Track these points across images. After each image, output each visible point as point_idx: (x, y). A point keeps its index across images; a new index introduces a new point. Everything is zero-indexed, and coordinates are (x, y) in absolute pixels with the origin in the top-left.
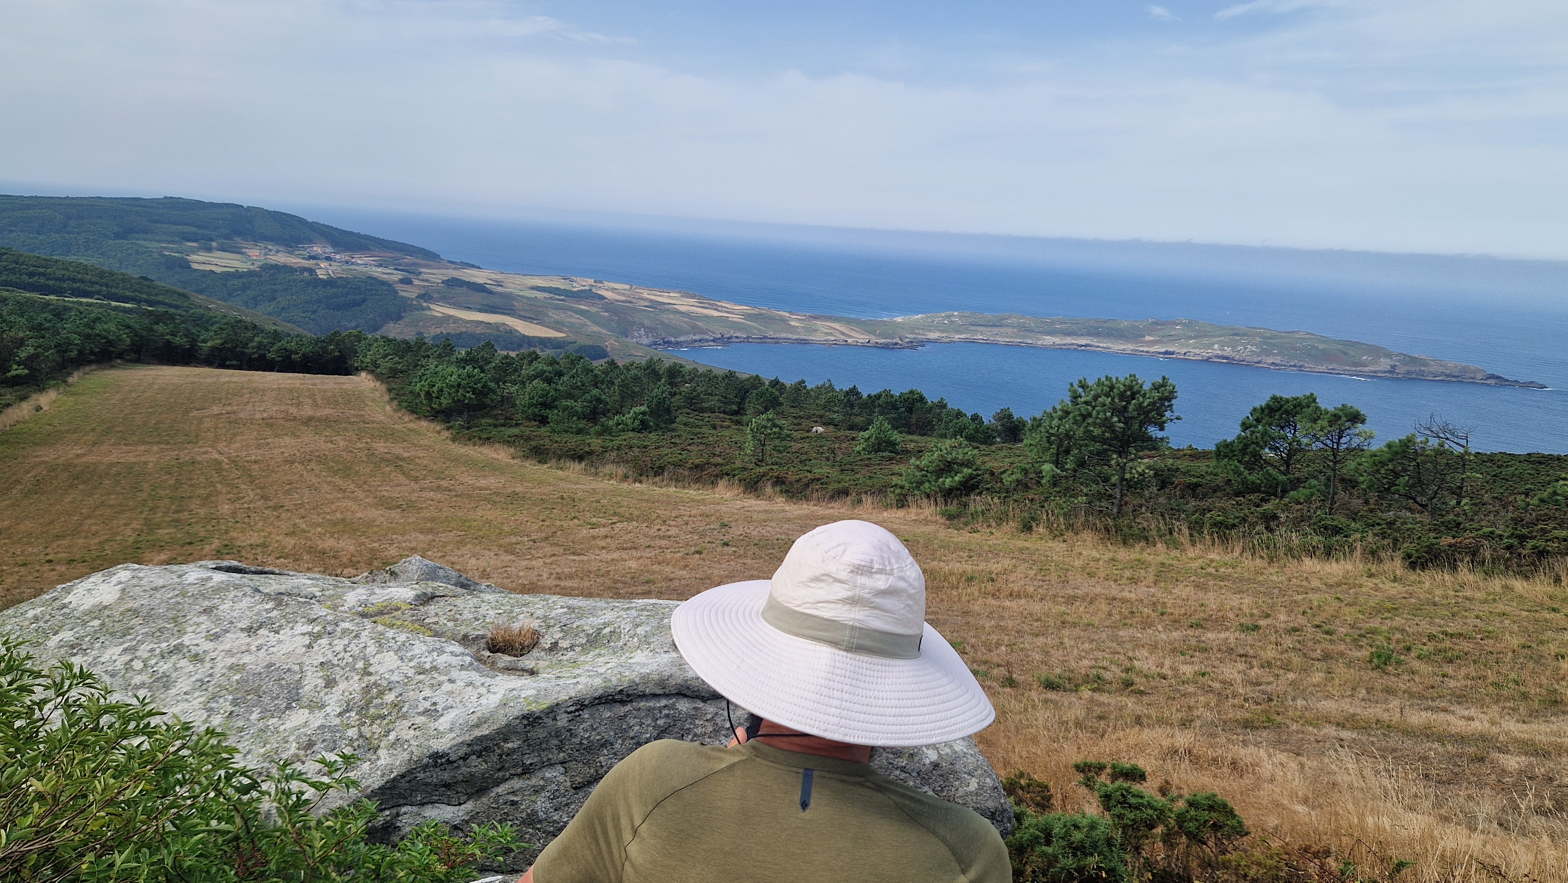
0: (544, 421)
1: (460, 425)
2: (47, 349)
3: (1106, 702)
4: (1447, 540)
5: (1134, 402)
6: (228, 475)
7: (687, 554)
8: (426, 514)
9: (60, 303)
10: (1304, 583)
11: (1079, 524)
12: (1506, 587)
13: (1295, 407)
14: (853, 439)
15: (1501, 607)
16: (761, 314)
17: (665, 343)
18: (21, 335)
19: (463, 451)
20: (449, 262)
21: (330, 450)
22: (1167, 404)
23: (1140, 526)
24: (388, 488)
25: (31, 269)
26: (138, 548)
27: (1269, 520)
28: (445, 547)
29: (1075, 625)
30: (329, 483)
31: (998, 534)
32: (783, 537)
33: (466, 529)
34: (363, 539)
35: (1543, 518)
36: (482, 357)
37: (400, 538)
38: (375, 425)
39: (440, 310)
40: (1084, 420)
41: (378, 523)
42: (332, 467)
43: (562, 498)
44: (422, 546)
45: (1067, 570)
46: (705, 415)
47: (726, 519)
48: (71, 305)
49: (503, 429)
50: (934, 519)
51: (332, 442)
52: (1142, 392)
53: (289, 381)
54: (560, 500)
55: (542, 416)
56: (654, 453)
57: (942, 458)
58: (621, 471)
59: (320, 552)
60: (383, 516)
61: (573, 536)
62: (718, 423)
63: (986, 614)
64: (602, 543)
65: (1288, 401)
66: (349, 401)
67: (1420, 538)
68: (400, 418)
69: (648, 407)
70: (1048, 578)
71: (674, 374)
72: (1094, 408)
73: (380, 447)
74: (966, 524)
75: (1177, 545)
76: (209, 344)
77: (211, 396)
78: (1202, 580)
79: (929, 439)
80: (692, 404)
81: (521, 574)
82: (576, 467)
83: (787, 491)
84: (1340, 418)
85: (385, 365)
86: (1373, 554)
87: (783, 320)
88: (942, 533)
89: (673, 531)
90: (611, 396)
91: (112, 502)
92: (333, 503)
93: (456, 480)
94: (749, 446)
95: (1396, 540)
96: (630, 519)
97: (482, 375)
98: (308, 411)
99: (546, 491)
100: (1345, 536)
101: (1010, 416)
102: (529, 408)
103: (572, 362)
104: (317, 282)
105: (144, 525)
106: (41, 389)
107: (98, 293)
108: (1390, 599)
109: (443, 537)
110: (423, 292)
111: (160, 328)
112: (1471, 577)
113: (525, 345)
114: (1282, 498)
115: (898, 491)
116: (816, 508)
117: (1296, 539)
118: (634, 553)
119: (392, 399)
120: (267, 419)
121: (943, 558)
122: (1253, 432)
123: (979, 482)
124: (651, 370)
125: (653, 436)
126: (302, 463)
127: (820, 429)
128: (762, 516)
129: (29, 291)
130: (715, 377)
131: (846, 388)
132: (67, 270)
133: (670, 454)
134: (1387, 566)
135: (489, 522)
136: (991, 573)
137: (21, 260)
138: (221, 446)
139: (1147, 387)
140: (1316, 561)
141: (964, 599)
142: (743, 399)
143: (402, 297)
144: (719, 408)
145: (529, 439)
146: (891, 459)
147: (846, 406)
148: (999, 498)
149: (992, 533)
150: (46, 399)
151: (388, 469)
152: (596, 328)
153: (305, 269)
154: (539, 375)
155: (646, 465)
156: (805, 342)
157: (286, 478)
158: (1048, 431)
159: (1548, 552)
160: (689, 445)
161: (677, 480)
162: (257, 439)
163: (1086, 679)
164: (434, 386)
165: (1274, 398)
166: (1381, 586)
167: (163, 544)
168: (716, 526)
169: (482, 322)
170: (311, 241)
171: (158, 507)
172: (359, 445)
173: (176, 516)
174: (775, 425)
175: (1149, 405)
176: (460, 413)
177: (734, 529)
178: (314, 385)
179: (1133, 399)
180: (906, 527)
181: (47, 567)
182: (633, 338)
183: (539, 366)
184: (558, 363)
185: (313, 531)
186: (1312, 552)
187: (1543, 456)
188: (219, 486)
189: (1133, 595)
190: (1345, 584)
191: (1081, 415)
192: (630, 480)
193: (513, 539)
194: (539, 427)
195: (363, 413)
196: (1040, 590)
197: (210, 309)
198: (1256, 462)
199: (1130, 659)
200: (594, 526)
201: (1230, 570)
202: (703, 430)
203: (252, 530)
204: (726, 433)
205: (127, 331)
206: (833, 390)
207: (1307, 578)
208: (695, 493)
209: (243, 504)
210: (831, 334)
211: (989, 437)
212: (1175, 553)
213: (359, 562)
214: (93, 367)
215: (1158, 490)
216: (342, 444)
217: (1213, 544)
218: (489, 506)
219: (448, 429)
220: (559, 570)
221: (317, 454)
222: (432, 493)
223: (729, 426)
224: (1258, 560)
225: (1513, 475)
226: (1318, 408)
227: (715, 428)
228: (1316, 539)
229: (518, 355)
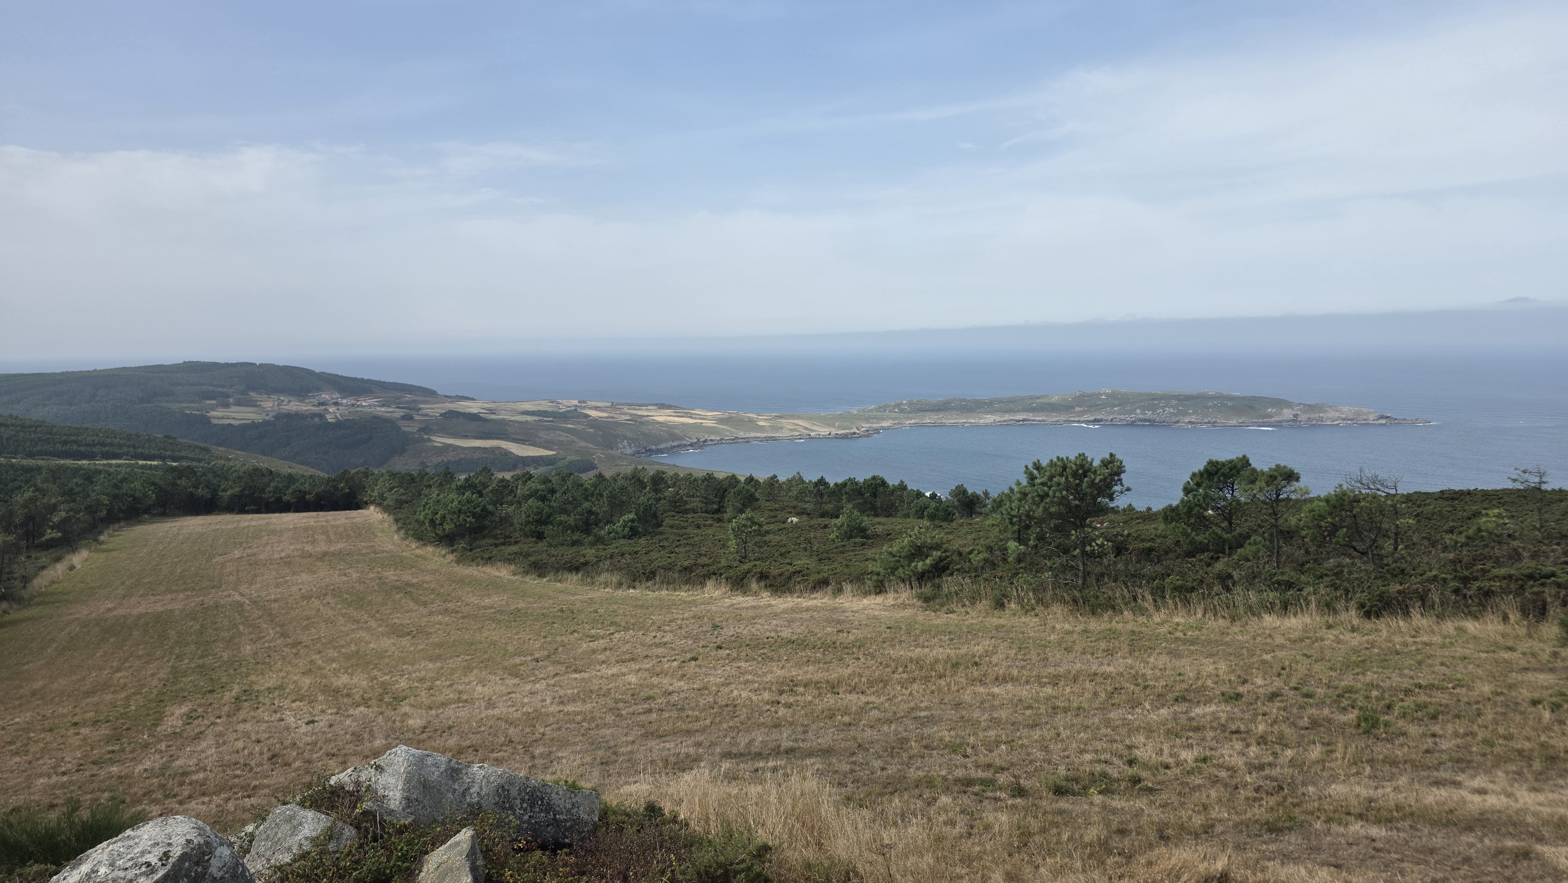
0: (540, 536)
1: (463, 548)
2: (79, 512)
3: (1119, 807)
4: (1395, 587)
5: (1086, 479)
6: (250, 616)
7: (684, 662)
8: (435, 639)
9: (91, 467)
10: (1269, 640)
11: (1048, 597)
12: (1460, 629)
13: (1231, 469)
14: (826, 526)
15: (1459, 651)
16: (731, 418)
17: (647, 451)
18: (53, 501)
19: (467, 572)
20: (446, 396)
21: (344, 583)
22: (1116, 478)
23: (1106, 596)
24: (399, 615)
25: (64, 438)
26: (161, 701)
27: (1225, 580)
28: (452, 674)
29: (1066, 710)
30: (344, 615)
31: (973, 614)
32: (773, 634)
33: (472, 652)
34: (375, 672)
35: (1479, 558)
36: (480, 482)
37: (410, 668)
38: (385, 554)
39: (440, 440)
40: (1042, 501)
41: (389, 653)
42: (347, 599)
43: (562, 611)
44: (430, 675)
45: (1046, 647)
46: (689, 516)
47: (718, 619)
48: (101, 468)
49: (503, 547)
50: (911, 602)
51: (345, 575)
52: (1093, 470)
53: (304, 521)
54: (559, 614)
55: (538, 532)
56: (645, 558)
57: (913, 544)
58: (615, 579)
59: (334, 691)
60: (394, 644)
61: (574, 652)
62: (701, 522)
63: (978, 704)
64: (601, 657)
65: (1223, 464)
66: (360, 535)
67: (1369, 587)
68: (407, 546)
69: (636, 514)
70: (1028, 657)
71: (658, 481)
72: (1050, 487)
73: (390, 575)
74: (942, 605)
75: (1143, 611)
76: (229, 493)
77: (232, 541)
78: (1173, 646)
79: (894, 520)
80: (676, 507)
81: (526, 700)
82: (574, 578)
83: (771, 586)
84: (1276, 478)
85: (390, 500)
86: (1329, 607)
87: (751, 421)
88: (921, 617)
89: (668, 638)
90: (601, 507)
91: (140, 653)
92: (348, 635)
93: (462, 601)
94: (732, 543)
95: (1347, 591)
96: (626, 629)
97: (480, 499)
98: (322, 547)
99: (546, 605)
100: (1299, 590)
101: (965, 492)
102: (526, 526)
103: (564, 479)
104: (328, 426)
105: (170, 673)
106: (74, 550)
107: (127, 454)
108: (1355, 651)
109: (451, 664)
110: (423, 426)
111: (183, 482)
112: (1424, 622)
113: (520, 465)
114: (1230, 556)
115: (875, 578)
116: (800, 600)
117: (1253, 597)
118: (634, 666)
119: (399, 529)
120: (285, 557)
121: (926, 644)
122: (1195, 496)
123: (949, 564)
124: (637, 480)
125: (643, 541)
126: (318, 597)
127: (795, 519)
128: (751, 613)
129: (63, 458)
130: (695, 480)
131: (815, 479)
132: (97, 435)
133: (659, 558)
134: (1343, 616)
135: (494, 643)
136: (974, 656)
137: (54, 431)
138: (243, 588)
139: (1096, 463)
140: (1275, 617)
141: (954, 688)
142: (723, 497)
143: (405, 432)
144: (701, 508)
145: (528, 555)
146: (863, 544)
147: (816, 496)
148: (970, 577)
149: (967, 613)
150: (79, 558)
151: (398, 596)
152: (583, 444)
153: (314, 415)
154: (534, 494)
155: (638, 572)
156: (774, 439)
157: (304, 614)
158: (1009, 513)
159: (1493, 592)
160: (677, 547)
161: (668, 583)
162: (276, 578)
163: (1094, 779)
164: (437, 513)
165: (1211, 463)
166: (1341, 637)
167: (186, 694)
168: (708, 627)
169: (479, 448)
170: (319, 389)
171: (184, 654)
172: (371, 575)
173: (200, 661)
174: (754, 523)
175: (1100, 481)
176: (462, 536)
177: (725, 630)
178: (327, 521)
179: (1085, 476)
180: (886, 613)
181: (71, 731)
182: (617, 449)
183: (533, 485)
184: (550, 481)
185: (328, 668)
186: (1270, 608)
187: (1455, 492)
188: (241, 627)
189: (1111, 669)
190: (1308, 638)
191: (1039, 496)
192: (625, 586)
193: (517, 660)
194: (537, 543)
195: (372, 544)
196: (1024, 672)
197: (230, 460)
198: (1203, 522)
199: (1130, 747)
200: (594, 638)
201: (1197, 632)
202: (689, 530)
203: (272, 671)
204: (710, 531)
205: (152, 488)
206: (803, 482)
207: (1270, 635)
208: (686, 594)
209: (264, 643)
210: (795, 430)
211: (949, 514)
212: (1142, 619)
213: (370, 699)
214: (122, 523)
215: (1115, 557)
216: (355, 576)
217: (1176, 608)
218: (494, 625)
219: (452, 552)
220: (561, 692)
221: (332, 587)
222: (440, 617)
223: (711, 525)
224: (1221, 621)
225: (1434, 514)
226: (1254, 470)
227: (698, 527)
228: (1272, 595)
229: (512, 477)
